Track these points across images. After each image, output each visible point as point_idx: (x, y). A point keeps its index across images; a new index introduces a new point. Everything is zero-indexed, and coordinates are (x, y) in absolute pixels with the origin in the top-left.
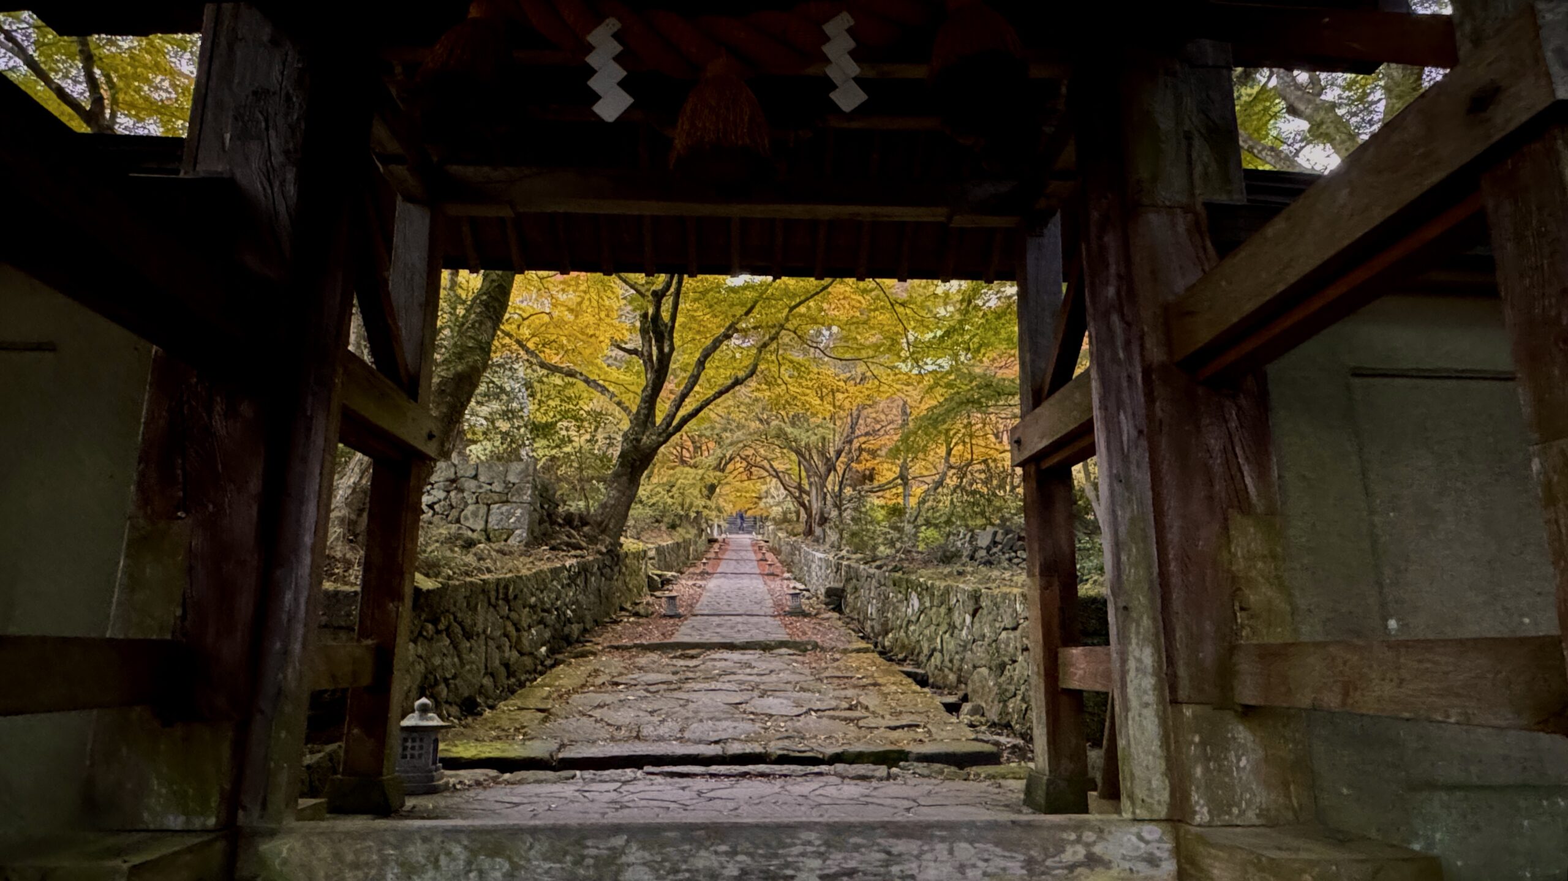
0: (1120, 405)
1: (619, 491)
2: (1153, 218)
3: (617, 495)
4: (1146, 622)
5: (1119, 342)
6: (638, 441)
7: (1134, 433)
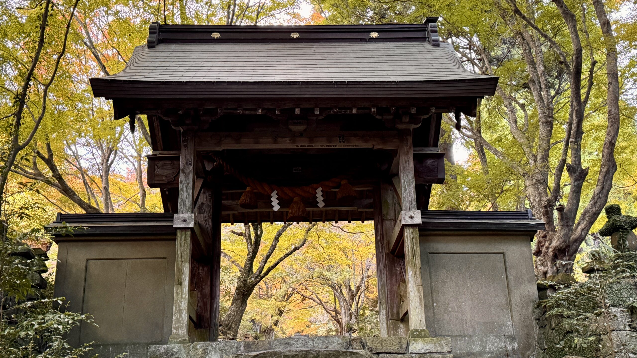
0: (380, 261)
1: (237, 308)
2: (387, 222)
3: (236, 309)
4: (384, 305)
5: (380, 249)
6: (246, 281)
7: (383, 267)
